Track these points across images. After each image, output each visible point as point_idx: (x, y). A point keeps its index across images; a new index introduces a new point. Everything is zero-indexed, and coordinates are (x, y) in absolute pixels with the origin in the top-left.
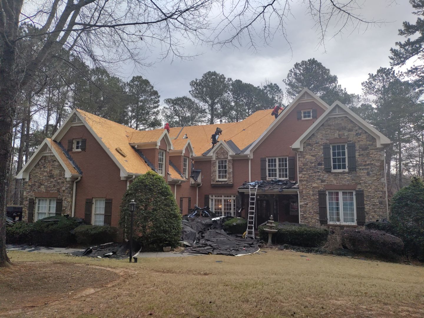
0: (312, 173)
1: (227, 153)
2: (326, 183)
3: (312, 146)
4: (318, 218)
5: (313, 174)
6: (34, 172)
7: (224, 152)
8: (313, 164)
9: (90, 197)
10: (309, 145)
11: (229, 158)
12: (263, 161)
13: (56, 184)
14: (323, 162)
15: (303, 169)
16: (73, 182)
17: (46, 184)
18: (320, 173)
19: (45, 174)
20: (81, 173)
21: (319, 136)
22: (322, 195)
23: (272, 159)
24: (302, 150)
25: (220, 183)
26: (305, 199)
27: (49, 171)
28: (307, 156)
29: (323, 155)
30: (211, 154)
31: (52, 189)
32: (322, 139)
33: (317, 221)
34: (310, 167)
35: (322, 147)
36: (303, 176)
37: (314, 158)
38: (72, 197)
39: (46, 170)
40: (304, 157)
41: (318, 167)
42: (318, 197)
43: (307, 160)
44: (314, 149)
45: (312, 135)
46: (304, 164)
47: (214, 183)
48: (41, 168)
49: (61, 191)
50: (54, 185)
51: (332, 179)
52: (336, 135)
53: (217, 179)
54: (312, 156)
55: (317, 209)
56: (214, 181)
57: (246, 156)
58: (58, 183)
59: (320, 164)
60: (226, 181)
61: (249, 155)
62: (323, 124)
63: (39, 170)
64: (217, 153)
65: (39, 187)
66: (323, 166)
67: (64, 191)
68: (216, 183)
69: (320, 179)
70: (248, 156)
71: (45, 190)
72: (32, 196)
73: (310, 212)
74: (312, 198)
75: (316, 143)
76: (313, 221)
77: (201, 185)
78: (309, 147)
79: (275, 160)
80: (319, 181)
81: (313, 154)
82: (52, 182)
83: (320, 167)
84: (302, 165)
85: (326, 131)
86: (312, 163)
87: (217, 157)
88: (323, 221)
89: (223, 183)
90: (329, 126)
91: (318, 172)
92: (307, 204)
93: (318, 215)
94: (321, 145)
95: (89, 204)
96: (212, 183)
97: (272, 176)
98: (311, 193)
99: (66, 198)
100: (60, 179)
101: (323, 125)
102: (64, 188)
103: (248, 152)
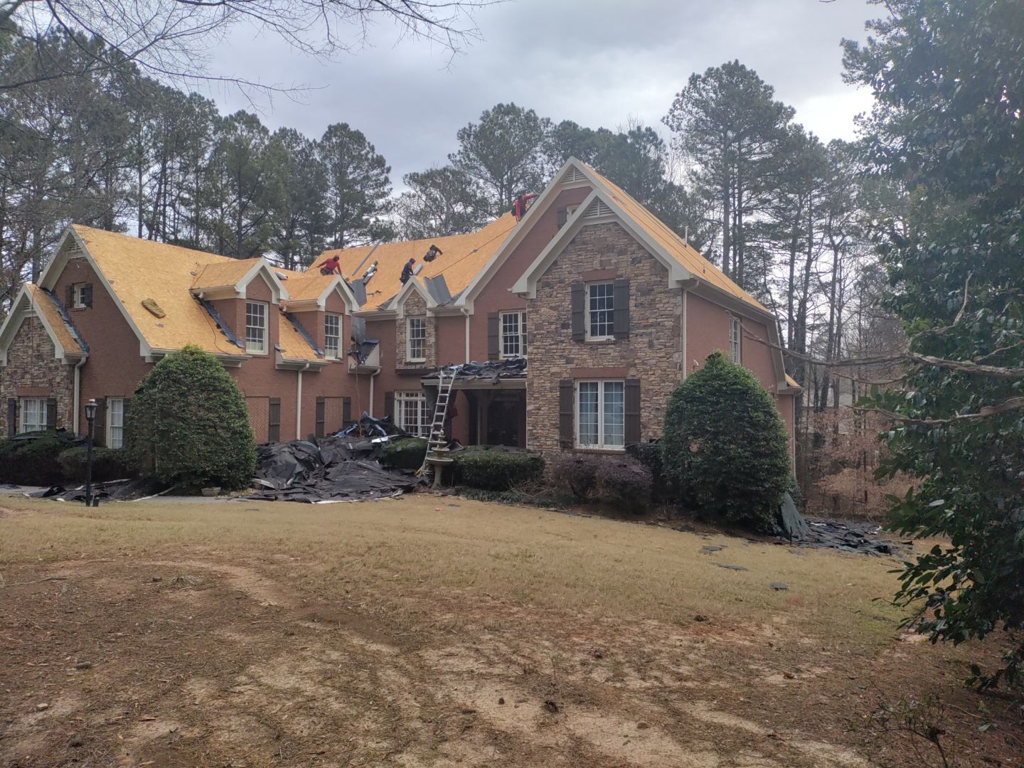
0: (551, 345)
1: (425, 303)
2: (573, 366)
3: (553, 288)
4: (557, 437)
5: (552, 347)
6: (14, 348)
7: (419, 302)
8: (553, 327)
9: (102, 397)
10: (548, 285)
11: (429, 314)
12: (493, 319)
13: (47, 372)
14: (571, 322)
15: (535, 335)
16: (73, 367)
17: (32, 371)
18: (564, 345)
19: (30, 352)
20: (88, 350)
21: (566, 266)
22: (566, 389)
23: (510, 316)
24: (533, 296)
25: (413, 367)
26: (536, 398)
27: (35, 345)
28: (543, 310)
29: (570, 306)
30: (394, 306)
31: (41, 380)
32: (570, 273)
33: (555, 443)
34: (548, 332)
35: (570, 289)
36: (535, 351)
37: (555, 313)
38: (73, 394)
39: (31, 344)
40: (537, 312)
41: (563, 331)
42: (558, 393)
43: (543, 318)
44: (555, 293)
45: (552, 265)
46: (538, 327)
47: (402, 367)
48: (24, 341)
49: (55, 384)
50: (45, 373)
51: (585, 356)
52: (596, 265)
53: (409, 359)
54: (551, 308)
55: (556, 419)
56: (401, 363)
57: (458, 309)
58: (50, 369)
59: (565, 326)
60: (423, 363)
61: (462, 306)
62: (574, 239)
63: (22, 344)
64: (407, 304)
65: (23, 377)
66: (570, 331)
67: (59, 383)
68: (406, 368)
69: (565, 357)
70: (462, 310)
71: (31, 383)
72: (12, 394)
73: (544, 426)
74: (549, 395)
75: (561, 282)
76: (548, 443)
77: (379, 371)
78: (547, 290)
79: (516, 316)
80: (563, 361)
81: (553, 305)
82: (41, 367)
83: (565, 331)
84: (533, 327)
85: (580, 255)
86: (551, 324)
87: (407, 311)
88: (567, 443)
89: (418, 367)
90: (584, 243)
91: (562, 342)
92: (540, 410)
93: (557, 430)
94: (569, 285)
96: (398, 367)
97: (511, 352)
98: (548, 385)
99: (61, 397)
100: (51, 361)
101: (573, 242)
102: (58, 380)
103: (461, 302)
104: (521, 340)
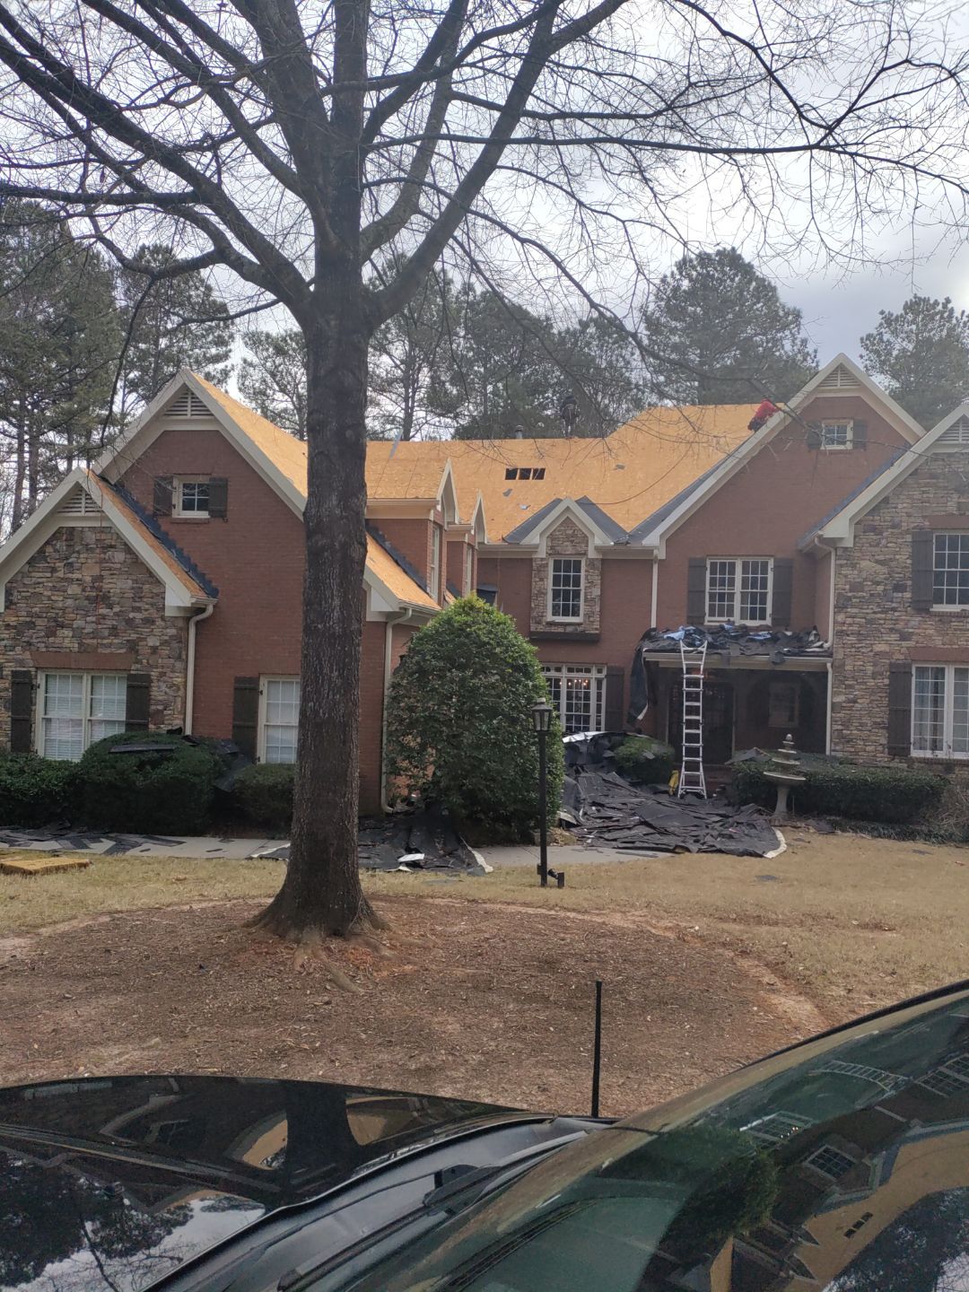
0: (875, 613)
1: (585, 540)
2: (911, 644)
3: (881, 534)
4: (884, 741)
5: (879, 616)
6: (26, 581)
7: (574, 535)
8: (880, 588)
9: (247, 673)
10: (874, 529)
11: (592, 554)
12: (696, 567)
13: (122, 626)
14: (909, 583)
15: (849, 599)
16: (188, 620)
17: (79, 623)
18: (896, 614)
19: (74, 589)
20: (213, 593)
21: (903, 505)
22: (899, 675)
23: (723, 565)
24: (850, 544)
25: (561, 630)
26: (851, 686)
27: (88, 579)
28: (864, 564)
29: (909, 561)
30: (534, 538)
31: (105, 641)
32: (909, 515)
33: (880, 748)
34: (872, 595)
35: (909, 538)
36: (849, 620)
37: (884, 570)
38: (186, 669)
39: (76, 576)
40: (854, 566)
41: (895, 594)
42: (887, 681)
43: (864, 575)
44: (884, 542)
45: (884, 502)
46: (855, 587)
47: (541, 628)
48: (54, 570)
49: (144, 650)
50: (114, 628)
51: (931, 632)
52: (952, 507)
53: (550, 617)
54: (877, 562)
55: (882, 715)
56: (539, 623)
57: (650, 551)
58: (130, 622)
59: (899, 588)
60: (579, 624)
61: (656, 547)
62: (916, 470)
63: (49, 575)
64: (552, 537)
65: (51, 633)
66: (908, 595)
67: (154, 650)
68: (548, 630)
69: (897, 631)
70: (655, 552)
71: (76, 645)
72: (21, 662)
73: (862, 725)
74: (871, 683)
75: (893, 527)
76: (868, 748)
78: (872, 536)
79: (733, 566)
80: (895, 636)
81: (881, 557)
82: (104, 617)
83: (900, 595)
84: (848, 587)
85: (924, 492)
86: (878, 583)
87: (552, 548)
88: (899, 747)
89: (569, 629)
90: (932, 476)
91: (894, 610)
92: (855, 702)
93: (884, 731)
94: (907, 532)
95: (246, 697)
96: (533, 629)
97: (721, 615)
98: (870, 669)
99: (163, 674)
100: (138, 610)
101: (915, 473)
102: (152, 641)
103: (653, 540)
104: (738, 598)
